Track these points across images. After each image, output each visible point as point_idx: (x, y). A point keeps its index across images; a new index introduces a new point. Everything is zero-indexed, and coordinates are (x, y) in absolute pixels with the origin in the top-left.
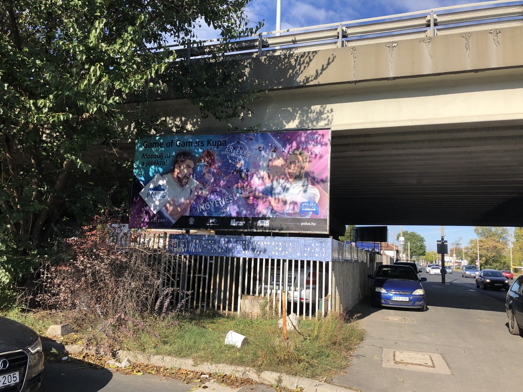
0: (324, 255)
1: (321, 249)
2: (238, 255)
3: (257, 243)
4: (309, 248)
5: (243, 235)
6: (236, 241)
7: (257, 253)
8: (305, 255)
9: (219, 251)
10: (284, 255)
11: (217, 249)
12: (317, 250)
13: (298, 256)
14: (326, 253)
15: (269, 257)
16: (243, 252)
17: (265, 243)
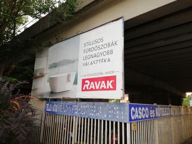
0: (122, 118)
1: (120, 112)
2: (73, 115)
3: (82, 107)
4: (112, 111)
5: (75, 101)
6: (72, 105)
7: (82, 114)
8: (110, 116)
9: (65, 111)
10: (97, 116)
11: (63, 110)
12: (117, 112)
13: (105, 117)
14: (124, 115)
15: (88, 117)
16: (75, 113)
17: (86, 107)
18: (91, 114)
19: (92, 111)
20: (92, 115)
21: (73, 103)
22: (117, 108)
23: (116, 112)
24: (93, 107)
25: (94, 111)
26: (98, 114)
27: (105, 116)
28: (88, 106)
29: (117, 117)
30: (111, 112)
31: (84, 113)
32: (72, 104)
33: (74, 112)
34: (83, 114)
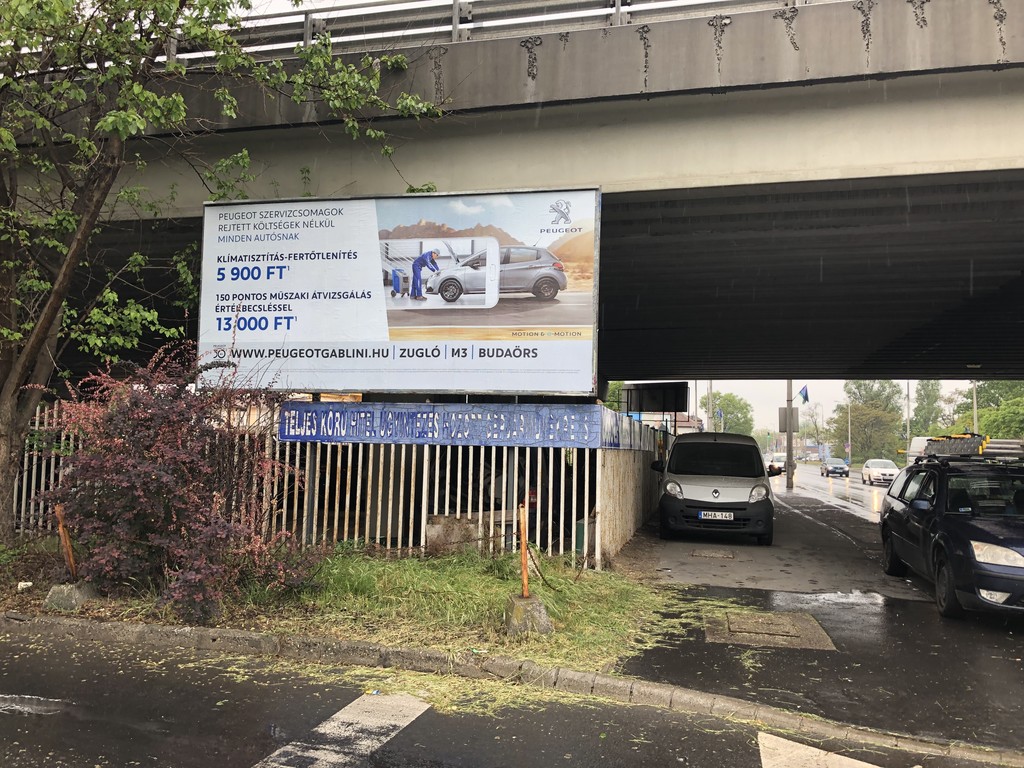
0: (586, 438)
1: (582, 426)
2: (420, 441)
3: (457, 416)
4: (558, 425)
5: (428, 401)
6: (415, 414)
7: (456, 435)
8: (551, 437)
9: (382, 433)
10: (510, 439)
11: (377, 429)
12: (573, 427)
13: (536, 439)
14: (590, 432)
15: (481, 442)
16: (430, 435)
17: (473, 417)
18: (489, 435)
19: (495, 426)
20: (493, 438)
21: (420, 407)
22: (573, 417)
23: (569, 427)
24: (496, 416)
25: (502, 428)
26: (515, 434)
27: (537, 436)
28: (480, 416)
29: (573, 437)
30: (555, 426)
31: (466, 434)
32: (414, 411)
33: (426, 433)
34: (460, 435)
